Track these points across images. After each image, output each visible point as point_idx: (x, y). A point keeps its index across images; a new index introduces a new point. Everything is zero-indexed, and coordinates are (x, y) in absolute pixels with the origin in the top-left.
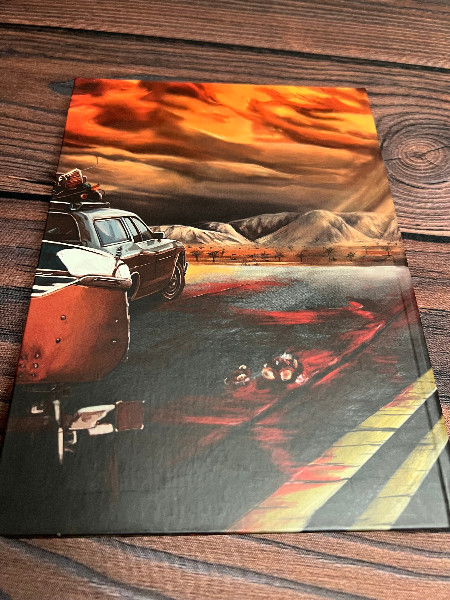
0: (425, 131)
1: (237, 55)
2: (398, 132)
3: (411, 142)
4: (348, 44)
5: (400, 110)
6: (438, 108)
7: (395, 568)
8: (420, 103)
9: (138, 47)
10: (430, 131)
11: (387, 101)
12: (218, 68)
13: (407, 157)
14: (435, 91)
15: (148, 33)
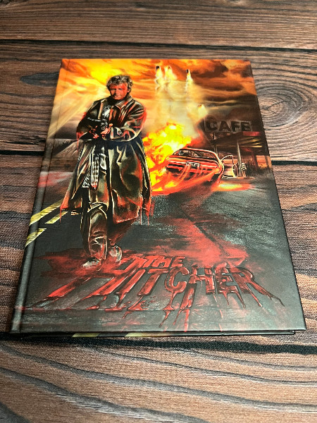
4: (218, 37)
7: (252, 377)
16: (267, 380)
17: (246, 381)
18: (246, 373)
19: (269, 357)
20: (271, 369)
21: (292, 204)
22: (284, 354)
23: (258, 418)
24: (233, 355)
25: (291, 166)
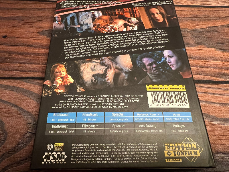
16: (221, 95)
17: (212, 95)
18: (211, 92)
19: (220, 86)
20: (222, 91)
21: (220, 24)
22: (228, 85)
23: (220, 110)
24: (204, 85)
25: (217, 8)
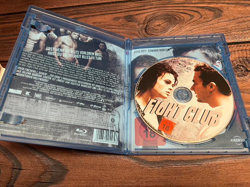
0: (161, 18)
1: (101, 6)
2: (152, 19)
3: (156, 22)
5: (153, 12)
6: (165, 10)
8: (159, 9)
9: (72, 10)
10: (163, 17)
11: (149, 10)
12: (96, 11)
13: (155, 27)
14: (165, 4)
15: (75, 5)
